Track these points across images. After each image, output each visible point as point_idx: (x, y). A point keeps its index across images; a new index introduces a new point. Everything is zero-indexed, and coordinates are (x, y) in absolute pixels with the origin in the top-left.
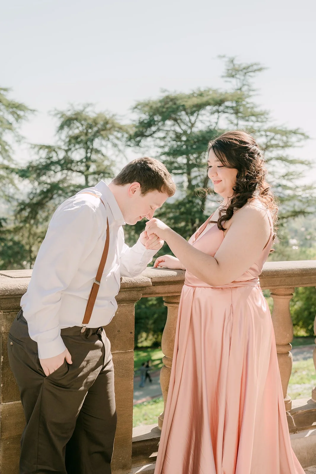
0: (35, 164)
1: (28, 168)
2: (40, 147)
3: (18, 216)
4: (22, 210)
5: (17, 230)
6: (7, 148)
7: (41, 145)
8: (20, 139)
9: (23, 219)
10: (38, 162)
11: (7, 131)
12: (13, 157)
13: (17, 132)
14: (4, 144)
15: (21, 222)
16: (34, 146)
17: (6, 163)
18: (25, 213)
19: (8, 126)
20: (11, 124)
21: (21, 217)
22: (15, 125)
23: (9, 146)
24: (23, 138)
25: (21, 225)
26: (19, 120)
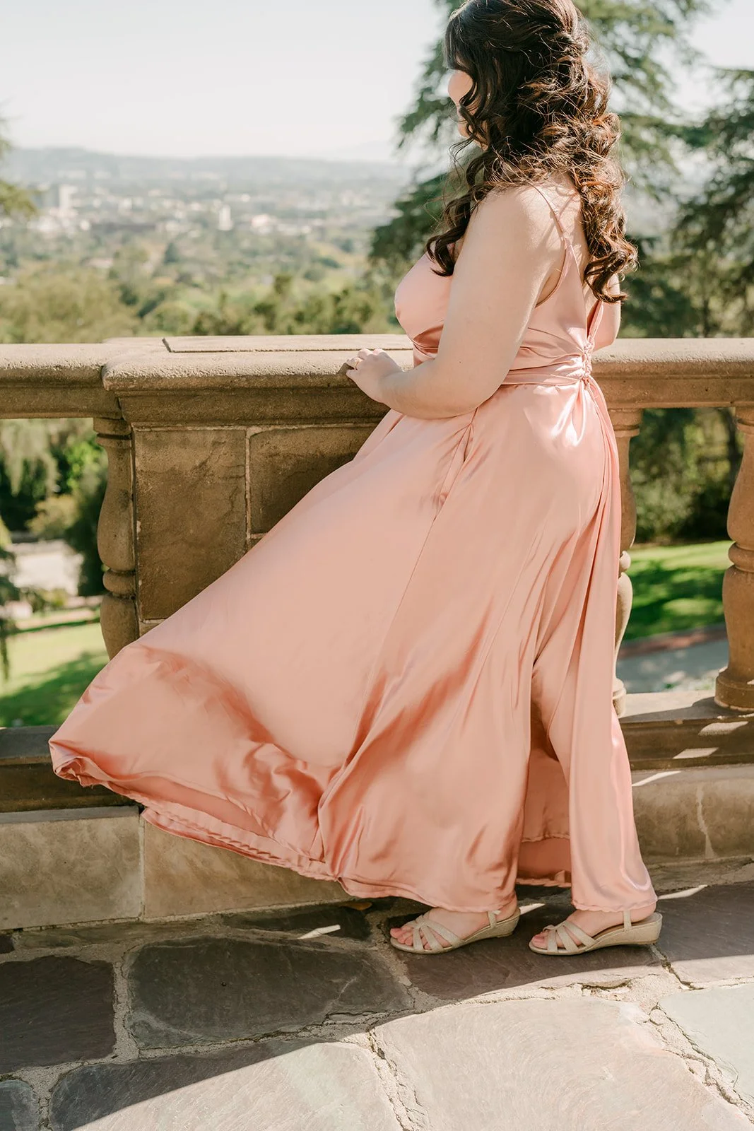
0: (722, 114)
1: (707, 124)
2: (735, 75)
3: (680, 234)
4: (687, 220)
5: (678, 264)
6: (660, 78)
7: (738, 71)
8: (690, 58)
9: (690, 240)
10: (730, 111)
11: (661, 38)
12: (674, 99)
13: (685, 41)
14: (654, 70)
15: (687, 246)
16: (723, 73)
17: (657, 113)
18: (696, 228)
19: (664, 28)
20: (670, 22)
21: (686, 237)
22: (681, 24)
23: (665, 73)
24: (698, 54)
25: (688, 252)
26: (691, 14)
